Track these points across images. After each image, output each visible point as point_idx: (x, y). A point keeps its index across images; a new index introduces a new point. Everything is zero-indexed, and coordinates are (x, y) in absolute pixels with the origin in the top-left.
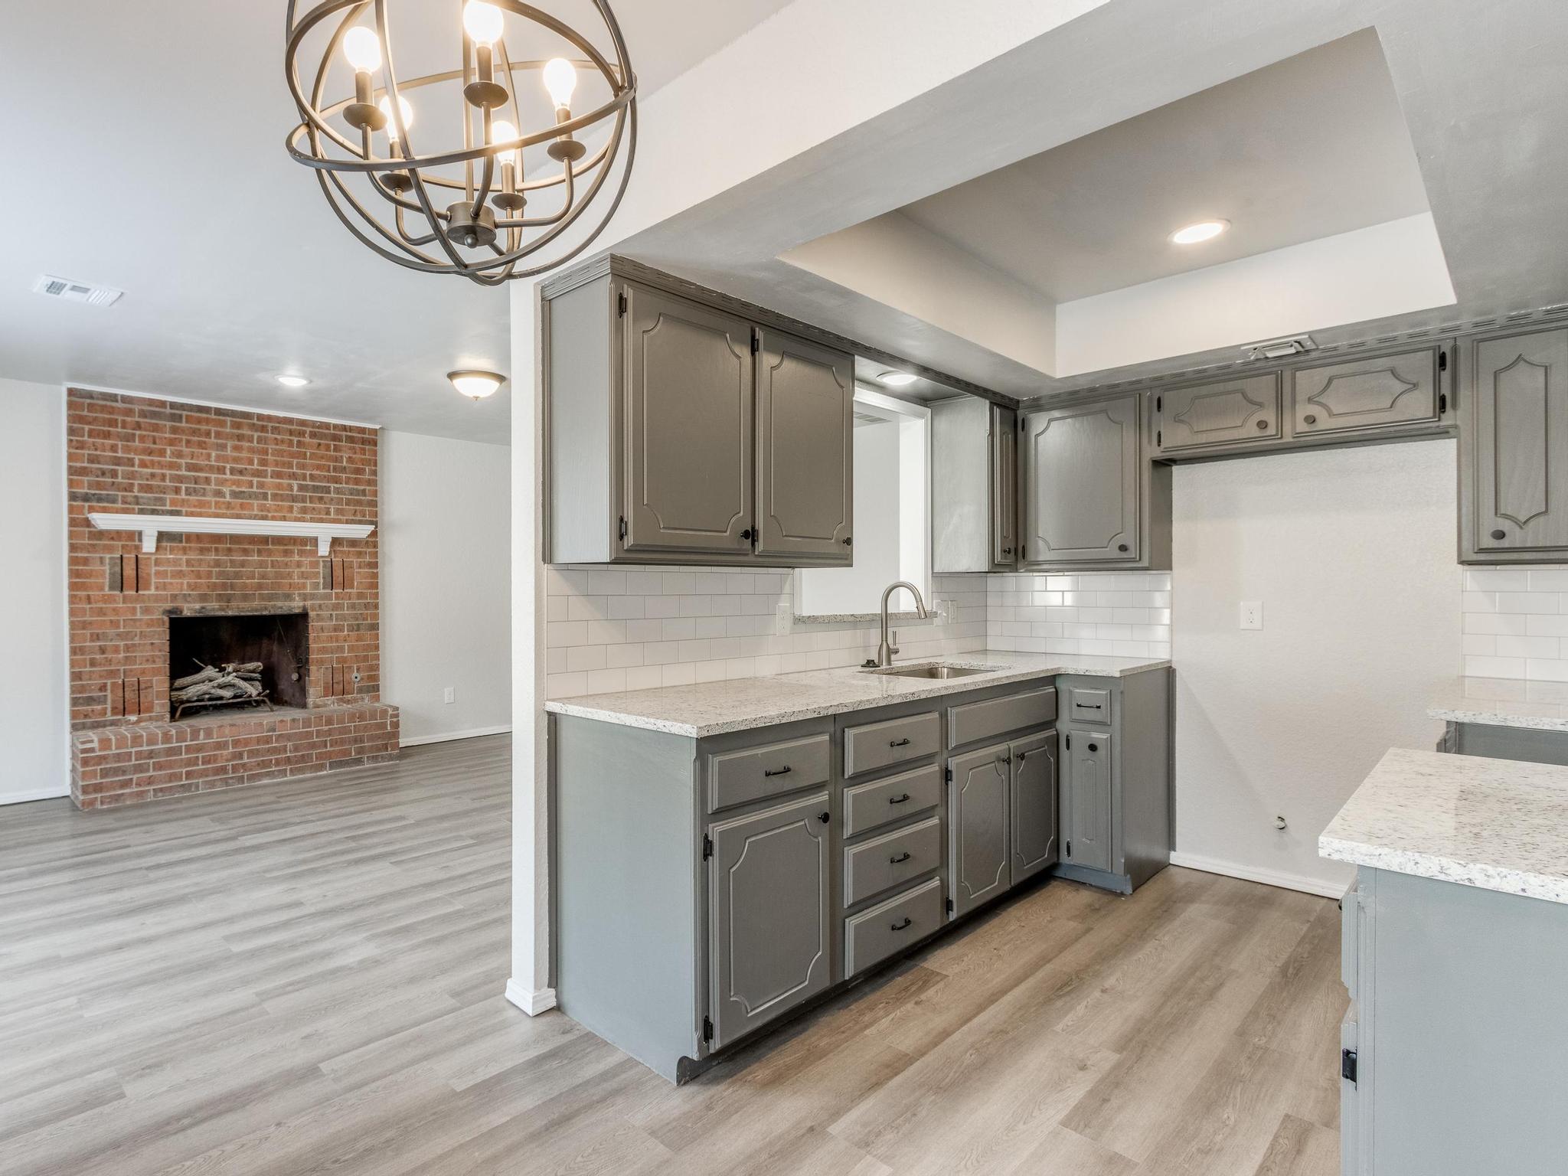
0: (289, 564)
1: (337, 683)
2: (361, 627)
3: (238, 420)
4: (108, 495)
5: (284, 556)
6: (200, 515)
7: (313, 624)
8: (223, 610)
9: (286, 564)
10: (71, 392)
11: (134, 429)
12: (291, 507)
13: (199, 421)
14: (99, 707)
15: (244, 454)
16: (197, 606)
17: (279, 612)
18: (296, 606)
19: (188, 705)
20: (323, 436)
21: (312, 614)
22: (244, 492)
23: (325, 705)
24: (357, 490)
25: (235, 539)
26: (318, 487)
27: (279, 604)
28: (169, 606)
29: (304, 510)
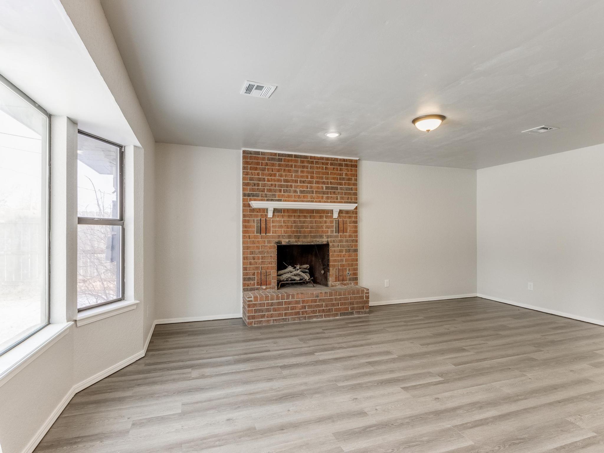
0: (322, 222)
1: (340, 276)
2: (350, 250)
3: (303, 159)
4: (256, 194)
5: (320, 219)
6: (289, 201)
7: (331, 249)
8: (296, 242)
9: (321, 222)
10: (244, 152)
11: (265, 166)
12: (323, 197)
13: (288, 161)
14: (252, 282)
15: (305, 174)
16: (287, 240)
17: (318, 243)
18: (324, 240)
19: (283, 282)
20: (335, 164)
21: (331, 244)
22: (305, 190)
23: (336, 286)
24: (349, 188)
25: (302, 211)
26: (333, 187)
27: (318, 240)
28: (277, 240)
29: (328, 198)
